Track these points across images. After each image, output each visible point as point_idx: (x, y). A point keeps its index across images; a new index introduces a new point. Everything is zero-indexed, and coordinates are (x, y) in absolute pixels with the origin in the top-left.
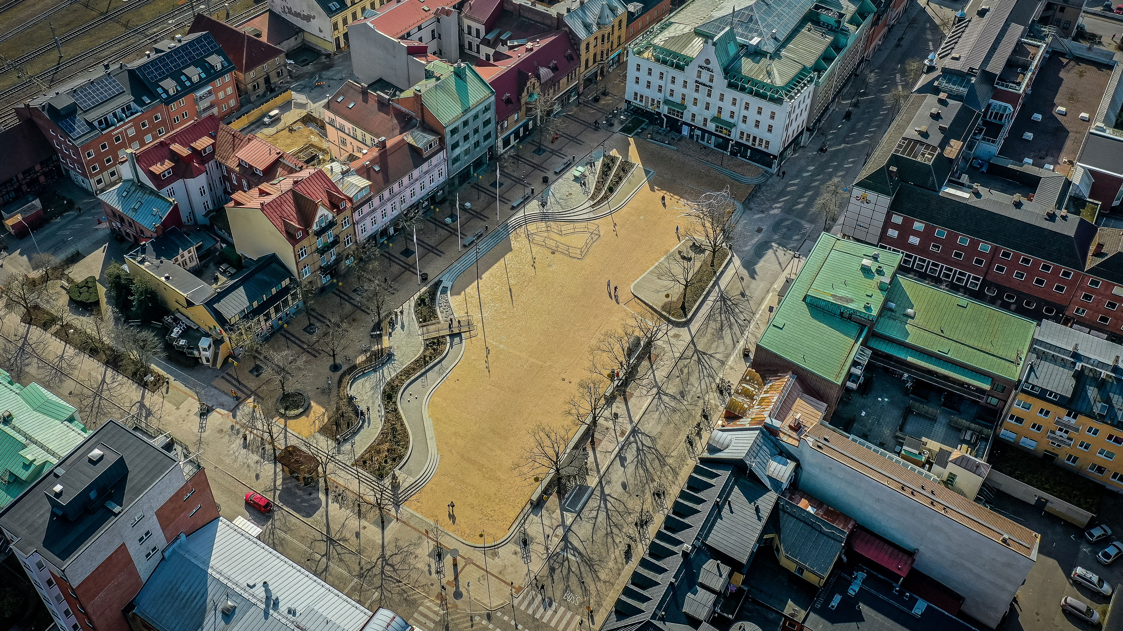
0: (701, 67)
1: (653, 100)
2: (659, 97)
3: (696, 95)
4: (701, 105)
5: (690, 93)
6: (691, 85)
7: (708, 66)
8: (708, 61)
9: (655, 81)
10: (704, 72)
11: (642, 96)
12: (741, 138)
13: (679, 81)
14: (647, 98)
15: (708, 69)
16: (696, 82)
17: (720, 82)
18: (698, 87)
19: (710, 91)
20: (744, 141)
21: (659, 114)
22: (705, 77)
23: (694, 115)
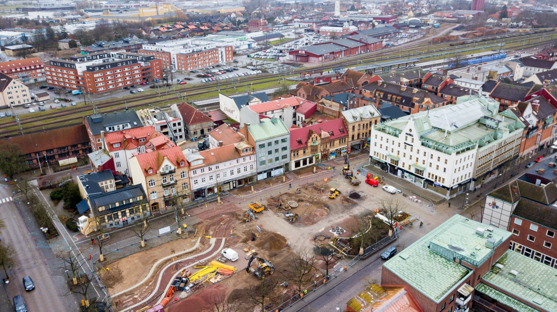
0: (407, 134)
1: (383, 155)
2: (385, 153)
3: (405, 151)
4: (408, 156)
5: (402, 149)
6: (402, 145)
7: (411, 133)
8: (411, 130)
9: (385, 144)
10: (409, 137)
11: (378, 154)
12: (429, 177)
13: (396, 144)
14: (380, 154)
15: (411, 135)
16: (405, 143)
17: (417, 143)
18: (406, 146)
19: (412, 148)
20: (430, 179)
21: (386, 163)
22: (409, 141)
23: (404, 164)
